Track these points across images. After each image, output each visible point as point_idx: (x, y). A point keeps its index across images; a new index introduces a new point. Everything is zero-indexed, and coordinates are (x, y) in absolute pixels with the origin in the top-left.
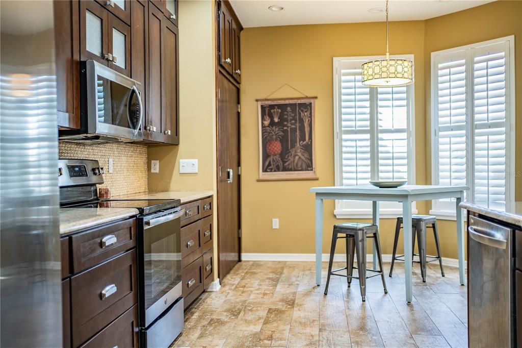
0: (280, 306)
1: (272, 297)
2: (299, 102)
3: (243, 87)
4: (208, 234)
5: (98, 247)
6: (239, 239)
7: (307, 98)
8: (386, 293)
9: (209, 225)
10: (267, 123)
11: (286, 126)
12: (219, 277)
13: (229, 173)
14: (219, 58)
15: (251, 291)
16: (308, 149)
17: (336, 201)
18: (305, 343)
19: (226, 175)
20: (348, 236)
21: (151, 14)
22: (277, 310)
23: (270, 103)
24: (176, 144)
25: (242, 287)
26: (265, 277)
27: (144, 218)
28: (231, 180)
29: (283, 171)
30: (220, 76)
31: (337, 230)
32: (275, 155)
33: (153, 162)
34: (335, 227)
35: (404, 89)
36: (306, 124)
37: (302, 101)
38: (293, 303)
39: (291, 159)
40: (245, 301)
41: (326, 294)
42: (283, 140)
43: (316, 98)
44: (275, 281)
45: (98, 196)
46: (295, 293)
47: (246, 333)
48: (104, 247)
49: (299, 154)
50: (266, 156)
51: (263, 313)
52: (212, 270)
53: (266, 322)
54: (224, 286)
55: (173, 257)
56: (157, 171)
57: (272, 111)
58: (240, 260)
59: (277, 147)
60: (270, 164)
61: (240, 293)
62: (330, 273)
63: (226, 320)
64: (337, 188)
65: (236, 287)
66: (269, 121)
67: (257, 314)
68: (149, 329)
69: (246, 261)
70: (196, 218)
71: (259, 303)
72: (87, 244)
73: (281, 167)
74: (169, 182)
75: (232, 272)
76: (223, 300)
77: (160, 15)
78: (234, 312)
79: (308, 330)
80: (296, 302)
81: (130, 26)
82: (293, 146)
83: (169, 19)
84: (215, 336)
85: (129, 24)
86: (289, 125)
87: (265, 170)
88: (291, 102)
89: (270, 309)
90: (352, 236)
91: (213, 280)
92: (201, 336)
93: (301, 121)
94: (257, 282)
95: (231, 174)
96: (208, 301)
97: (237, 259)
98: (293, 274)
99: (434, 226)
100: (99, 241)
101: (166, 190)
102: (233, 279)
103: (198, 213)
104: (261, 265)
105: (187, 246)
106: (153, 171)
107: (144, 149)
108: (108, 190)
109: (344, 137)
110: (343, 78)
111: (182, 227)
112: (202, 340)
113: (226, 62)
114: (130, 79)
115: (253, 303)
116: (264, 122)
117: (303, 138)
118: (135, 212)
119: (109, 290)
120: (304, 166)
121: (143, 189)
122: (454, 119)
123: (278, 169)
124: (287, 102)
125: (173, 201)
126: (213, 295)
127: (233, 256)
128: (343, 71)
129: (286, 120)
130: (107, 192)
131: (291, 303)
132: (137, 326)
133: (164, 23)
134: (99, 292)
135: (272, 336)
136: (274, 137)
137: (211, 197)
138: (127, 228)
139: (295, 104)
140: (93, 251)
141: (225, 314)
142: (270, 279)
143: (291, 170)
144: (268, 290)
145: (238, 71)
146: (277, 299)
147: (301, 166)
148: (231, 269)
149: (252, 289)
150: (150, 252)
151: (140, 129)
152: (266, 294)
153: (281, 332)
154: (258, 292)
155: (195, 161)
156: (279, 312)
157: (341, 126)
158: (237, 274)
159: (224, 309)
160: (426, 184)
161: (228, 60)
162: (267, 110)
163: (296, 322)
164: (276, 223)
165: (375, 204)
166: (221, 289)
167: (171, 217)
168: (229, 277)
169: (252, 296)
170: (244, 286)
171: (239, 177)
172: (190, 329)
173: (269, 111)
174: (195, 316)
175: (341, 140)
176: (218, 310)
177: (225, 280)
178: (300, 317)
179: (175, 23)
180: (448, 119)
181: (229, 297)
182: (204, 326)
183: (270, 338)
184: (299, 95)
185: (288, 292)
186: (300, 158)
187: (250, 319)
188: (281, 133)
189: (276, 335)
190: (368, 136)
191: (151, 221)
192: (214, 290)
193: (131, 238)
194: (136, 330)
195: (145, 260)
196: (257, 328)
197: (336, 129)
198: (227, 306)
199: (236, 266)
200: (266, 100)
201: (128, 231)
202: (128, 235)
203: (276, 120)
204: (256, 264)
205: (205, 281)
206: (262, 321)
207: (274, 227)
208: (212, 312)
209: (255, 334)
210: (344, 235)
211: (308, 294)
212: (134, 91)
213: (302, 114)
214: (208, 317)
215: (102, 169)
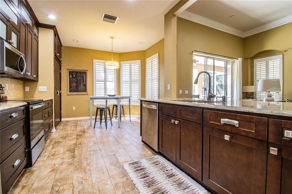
0: (80, 133)
1: (77, 131)
2: (82, 71)
3: (62, 65)
4: (51, 112)
5: (10, 118)
6: (61, 114)
7: (85, 70)
8: (112, 125)
9: (51, 109)
10: (71, 77)
11: (78, 78)
12: (55, 127)
13: (58, 92)
14: (55, 53)
15: (68, 130)
16: (85, 85)
17: (94, 100)
18: (93, 143)
19: (57, 93)
20: (101, 110)
21: (28, 31)
22: (79, 135)
23: (72, 71)
24: (37, 81)
25: (64, 129)
26: (72, 125)
27: (30, 106)
28: (58, 95)
29: (76, 92)
30: (55, 60)
31: (98, 109)
32: (74, 87)
33: (26, 87)
34: (97, 108)
35: (114, 70)
36: (84, 78)
37: (83, 71)
38: (85, 132)
39: (79, 88)
40: (67, 134)
41: (94, 128)
42: (77, 83)
43: (88, 70)
44: (76, 126)
45: (1, 99)
46: (84, 129)
47: (71, 144)
48: (12, 118)
49: (82, 87)
50: (70, 87)
51: (75, 137)
52: (53, 125)
53: (77, 139)
54: (57, 130)
55: (41, 121)
56: (28, 90)
57: (73, 73)
58: (61, 121)
59: (74, 84)
60: (72, 90)
61: (64, 131)
62: (96, 121)
63: (61, 141)
64: (94, 96)
65: (62, 129)
66: (72, 76)
67: (73, 137)
68: (33, 149)
69: (63, 121)
70: (48, 107)
71: (72, 134)
72: (4, 117)
73: (76, 91)
74: (34, 95)
75: (59, 125)
76: (58, 135)
77: (32, 33)
78: (64, 138)
79: (92, 139)
80: (85, 131)
81: (20, 32)
82: (80, 84)
83: (35, 35)
84: (59, 147)
85: (19, 31)
86: (79, 78)
87: (70, 92)
88: (79, 71)
89: (77, 135)
90: (102, 110)
91: (53, 128)
92: (53, 148)
93: (83, 77)
94: (69, 127)
95: (58, 93)
96: (52, 135)
97: (60, 120)
98: (81, 123)
99: (123, 107)
100: (10, 115)
101: (33, 98)
102: (60, 127)
103: (48, 105)
104: (69, 122)
105: (45, 117)
106: (26, 90)
107: (22, 82)
108: (7, 96)
109: (97, 82)
110: (96, 66)
111: (44, 110)
112: (53, 149)
113: (57, 55)
114: (19, 51)
115: (70, 134)
116: (70, 77)
117: (83, 82)
118: (25, 103)
119: (15, 136)
120: (84, 91)
121: (21, 97)
122: (126, 79)
123: (75, 91)
124: (78, 71)
125: (40, 100)
126: (53, 133)
127: (58, 120)
128: (96, 64)
129: (78, 76)
130: (6, 97)
131: (84, 132)
132: (27, 149)
133: (33, 36)
134: (10, 138)
135: (81, 143)
136: (74, 81)
137: (52, 100)
138: (22, 110)
139: (81, 72)
140: (7, 120)
141: (60, 139)
142: (74, 125)
143: (79, 92)
144: (74, 129)
145: (61, 59)
146: (79, 131)
147: (83, 91)
148: (58, 124)
149: (68, 129)
150: (32, 120)
151: (24, 73)
152: (74, 130)
153: (84, 141)
154: (71, 130)
155: (46, 87)
156: (80, 135)
157: (95, 79)
158: (61, 125)
159: (59, 137)
160: (119, 95)
161: (58, 54)
162: (71, 73)
163: (88, 137)
164: (74, 108)
165: (106, 101)
166: (56, 131)
167: (40, 106)
168: (58, 126)
169: (69, 132)
170: (65, 129)
171: (60, 94)
172: (47, 146)
173: (72, 73)
174: (48, 141)
175: (96, 83)
176: (57, 138)
177: (57, 128)
178: (88, 136)
179: (37, 37)
180: (125, 79)
181: (60, 133)
182: (53, 144)
183: (80, 144)
184: (82, 69)
185: (81, 129)
186: (82, 88)
187: (71, 139)
188: (76, 80)
189: (82, 143)
190: (103, 82)
191: (33, 107)
192: (54, 131)
193: (24, 114)
194: (27, 150)
195: (30, 123)
196: (75, 142)
197: (94, 80)
198: (60, 136)
199: (60, 123)
200: (71, 70)
201: (22, 111)
202: (23, 113)
203: (74, 76)
204: (67, 121)
205: (50, 129)
206: (75, 139)
207: (73, 109)
208: (55, 139)
209: (74, 144)
210: (100, 110)
211: (88, 128)
212: (21, 57)
213: (83, 75)
214: (54, 141)
215: (4, 88)
